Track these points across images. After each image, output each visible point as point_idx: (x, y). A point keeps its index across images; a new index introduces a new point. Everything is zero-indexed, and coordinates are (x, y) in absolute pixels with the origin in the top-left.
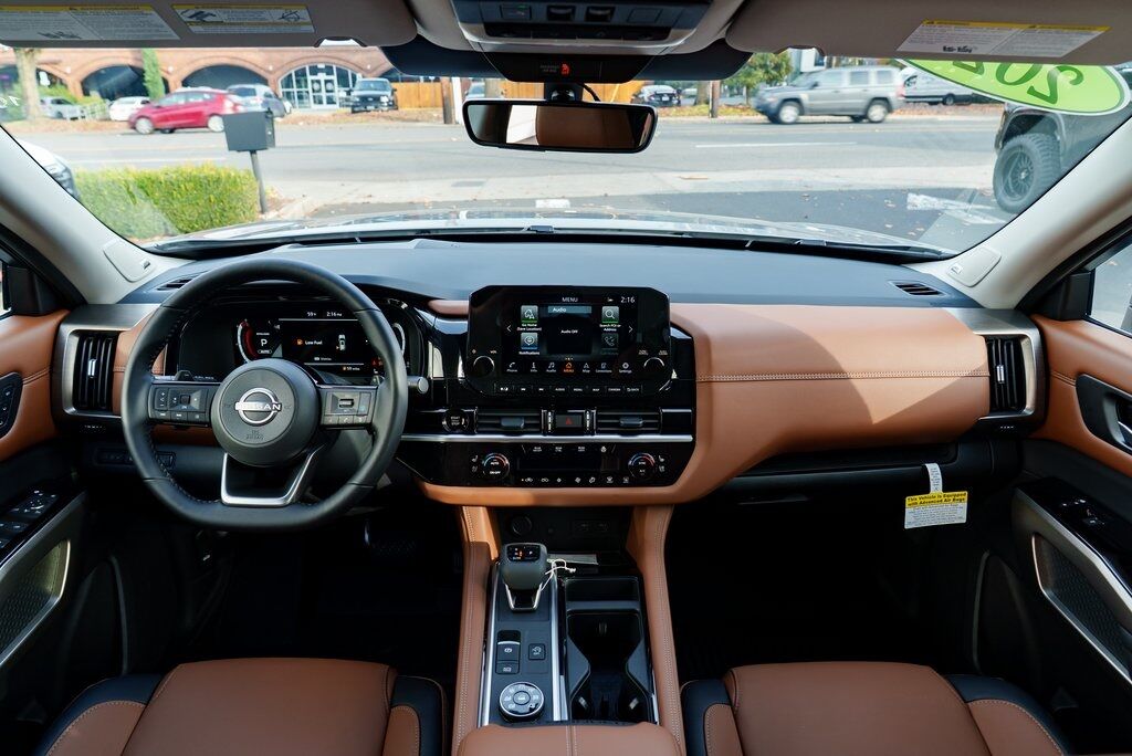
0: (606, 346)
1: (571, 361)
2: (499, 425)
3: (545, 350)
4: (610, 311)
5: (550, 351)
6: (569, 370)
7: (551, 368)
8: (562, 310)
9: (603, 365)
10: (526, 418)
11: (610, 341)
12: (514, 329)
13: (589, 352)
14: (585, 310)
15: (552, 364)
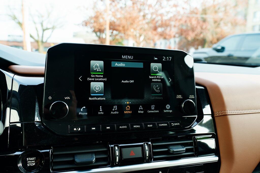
0: (154, 92)
1: (129, 105)
2: (73, 162)
3: (109, 96)
4: (155, 66)
5: (113, 97)
6: (127, 112)
7: (115, 111)
8: (122, 65)
9: (153, 107)
10: (96, 153)
11: (157, 88)
12: (84, 79)
13: (142, 97)
14: (140, 65)
15: (115, 107)
